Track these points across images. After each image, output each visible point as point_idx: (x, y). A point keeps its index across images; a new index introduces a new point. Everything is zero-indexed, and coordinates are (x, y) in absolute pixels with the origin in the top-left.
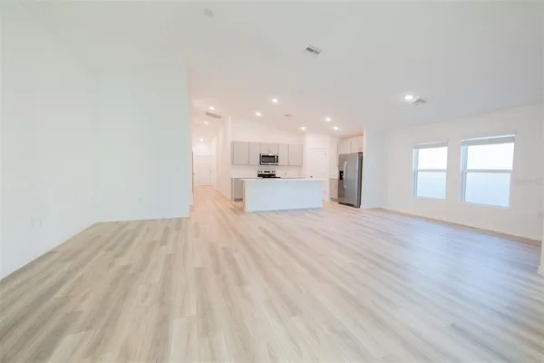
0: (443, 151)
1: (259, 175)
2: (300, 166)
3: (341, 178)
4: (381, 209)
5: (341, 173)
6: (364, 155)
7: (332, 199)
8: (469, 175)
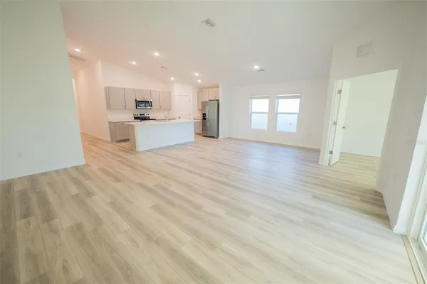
0: (266, 101)
1: (135, 118)
2: (169, 109)
3: (204, 118)
4: (230, 138)
5: (204, 114)
6: (220, 102)
7: (196, 134)
8: (279, 115)
